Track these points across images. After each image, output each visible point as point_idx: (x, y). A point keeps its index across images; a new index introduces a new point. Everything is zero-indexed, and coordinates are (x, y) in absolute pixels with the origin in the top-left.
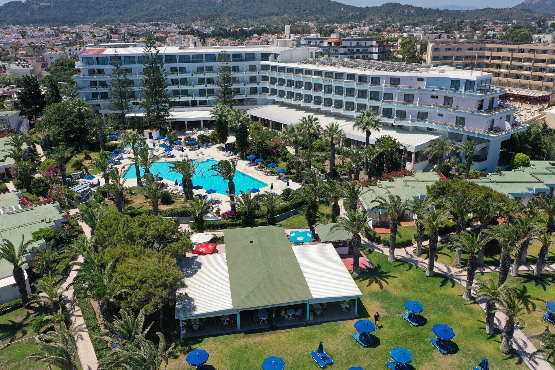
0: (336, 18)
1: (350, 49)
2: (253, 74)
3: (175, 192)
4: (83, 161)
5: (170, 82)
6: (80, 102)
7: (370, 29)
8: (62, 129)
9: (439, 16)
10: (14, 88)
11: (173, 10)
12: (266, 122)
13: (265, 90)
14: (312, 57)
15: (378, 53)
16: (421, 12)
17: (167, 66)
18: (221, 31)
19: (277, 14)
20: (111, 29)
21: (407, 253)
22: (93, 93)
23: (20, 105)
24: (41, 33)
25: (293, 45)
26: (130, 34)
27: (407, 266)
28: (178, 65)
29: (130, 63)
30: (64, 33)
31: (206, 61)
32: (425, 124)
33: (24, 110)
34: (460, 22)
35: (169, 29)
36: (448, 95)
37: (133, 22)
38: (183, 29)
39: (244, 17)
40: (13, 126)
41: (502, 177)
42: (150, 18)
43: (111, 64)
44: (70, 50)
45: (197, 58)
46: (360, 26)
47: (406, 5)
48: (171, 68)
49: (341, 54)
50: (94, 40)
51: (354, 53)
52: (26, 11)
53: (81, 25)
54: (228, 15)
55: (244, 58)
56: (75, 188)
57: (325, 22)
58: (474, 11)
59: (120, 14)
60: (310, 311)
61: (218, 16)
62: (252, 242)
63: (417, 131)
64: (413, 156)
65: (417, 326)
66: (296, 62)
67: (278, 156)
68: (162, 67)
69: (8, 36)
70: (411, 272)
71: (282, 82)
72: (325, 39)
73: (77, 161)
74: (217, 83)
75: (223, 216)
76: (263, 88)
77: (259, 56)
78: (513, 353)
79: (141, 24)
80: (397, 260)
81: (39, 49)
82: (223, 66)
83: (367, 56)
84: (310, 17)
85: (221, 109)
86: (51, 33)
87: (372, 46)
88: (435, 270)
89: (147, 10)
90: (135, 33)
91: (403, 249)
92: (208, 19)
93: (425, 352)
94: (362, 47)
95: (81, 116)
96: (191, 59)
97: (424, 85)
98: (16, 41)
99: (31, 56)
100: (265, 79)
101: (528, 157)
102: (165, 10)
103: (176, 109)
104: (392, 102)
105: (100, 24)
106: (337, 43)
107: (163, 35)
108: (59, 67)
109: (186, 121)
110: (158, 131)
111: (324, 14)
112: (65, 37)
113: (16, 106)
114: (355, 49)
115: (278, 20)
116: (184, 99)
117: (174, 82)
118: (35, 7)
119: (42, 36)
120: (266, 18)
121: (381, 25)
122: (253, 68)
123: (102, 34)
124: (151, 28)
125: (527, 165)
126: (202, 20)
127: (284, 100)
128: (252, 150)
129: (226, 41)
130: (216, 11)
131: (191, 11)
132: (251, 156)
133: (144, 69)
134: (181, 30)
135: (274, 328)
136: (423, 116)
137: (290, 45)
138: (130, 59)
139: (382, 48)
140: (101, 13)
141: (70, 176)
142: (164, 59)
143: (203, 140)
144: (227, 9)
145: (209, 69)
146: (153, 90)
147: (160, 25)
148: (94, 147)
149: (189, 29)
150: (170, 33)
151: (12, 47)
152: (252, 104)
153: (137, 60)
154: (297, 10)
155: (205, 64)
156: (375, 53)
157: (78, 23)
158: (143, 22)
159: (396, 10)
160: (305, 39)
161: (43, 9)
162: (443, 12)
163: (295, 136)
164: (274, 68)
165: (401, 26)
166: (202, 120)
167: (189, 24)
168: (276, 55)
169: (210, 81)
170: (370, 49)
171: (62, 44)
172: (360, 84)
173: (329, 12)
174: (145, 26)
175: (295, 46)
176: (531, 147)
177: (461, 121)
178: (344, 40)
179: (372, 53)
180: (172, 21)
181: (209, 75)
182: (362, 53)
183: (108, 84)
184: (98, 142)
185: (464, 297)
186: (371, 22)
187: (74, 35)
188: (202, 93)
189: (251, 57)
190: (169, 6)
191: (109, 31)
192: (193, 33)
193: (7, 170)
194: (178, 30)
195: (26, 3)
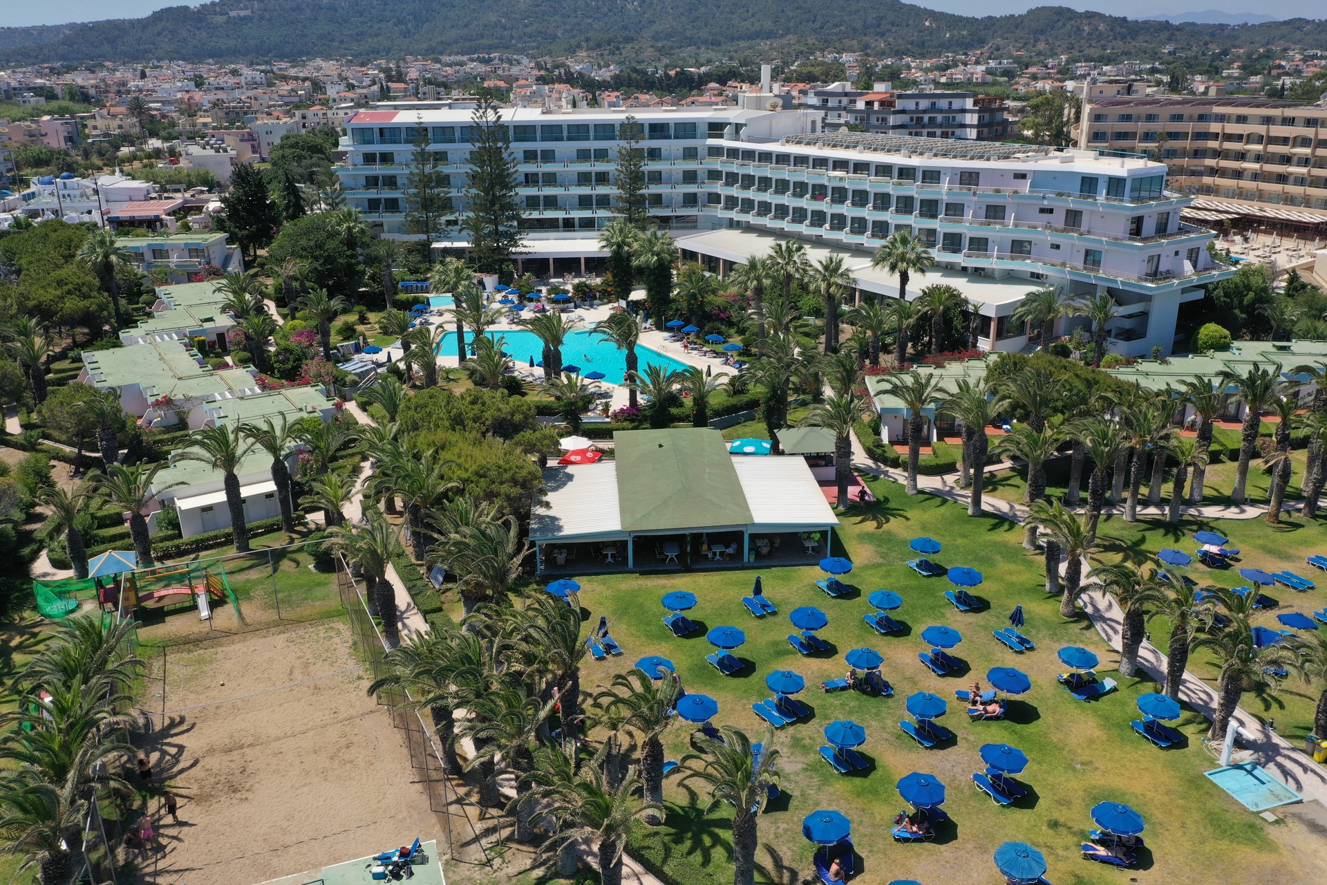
0: (912, 43)
1: (915, 116)
2: (691, 165)
3: (529, 379)
4: (354, 324)
5: (522, 179)
6: (350, 214)
7: (989, 72)
8: (316, 265)
9: (1170, 40)
10: (202, 192)
11: (526, 26)
12: (711, 262)
13: (714, 198)
14: (813, 130)
15: (978, 126)
16: (1124, 29)
17: (518, 148)
18: (634, 75)
19: (770, 35)
20: (387, 71)
21: (944, 482)
22: (370, 200)
23: (228, 223)
24: (236, 80)
25: (774, 107)
26: (429, 82)
27: (938, 500)
28: (539, 146)
29: (445, 141)
30: (285, 78)
31: (596, 139)
32: (1025, 266)
33: (236, 234)
34: (1220, 54)
35: (515, 71)
36: (1071, 206)
37: (433, 53)
38: (547, 69)
39: (691, 41)
40: (216, 263)
41: (1164, 366)
42: (473, 43)
43: (407, 142)
44: (304, 118)
45: (578, 131)
46: (966, 65)
47: (1087, 12)
48: (525, 152)
49: (894, 127)
50: (350, 95)
51: (924, 127)
52: (199, 29)
53: (319, 62)
54: (653, 38)
55: (672, 132)
56: (348, 367)
57: (882, 54)
58: (1262, 25)
59: (406, 34)
60: (750, 550)
61: (629, 40)
62: (661, 446)
63: (1010, 278)
64: (993, 325)
65: (928, 576)
66: (777, 141)
67: (731, 324)
68: (507, 148)
69: (167, 86)
70: (943, 509)
71: (748, 181)
72: (861, 95)
73: (346, 324)
74: (615, 184)
75: (615, 415)
76: (710, 194)
77: (703, 129)
78: (1079, 616)
79: (453, 58)
80: (921, 492)
81: (238, 113)
82: (628, 146)
83: (953, 133)
84: (847, 42)
85: (621, 231)
86: (258, 79)
87: (964, 111)
88: (984, 507)
89: (466, 26)
90: (441, 79)
91: (939, 478)
92: (604, 46)
93: (933, 608)
94: (941, 111)
95: (351, 242)
96: (565, 134)
97: (1025, 187)
98: (186, 96)
99: (226, 128)
100: (714, 175)
101: (1226, 332)
102: (508, 25)
103: (532, 235)
104: (960, 222)
105: (360, 59)
106: (886, 104)
107: (502, 84)
108: (288, 152)
109: (551, 257)
110: (496, 277)
111: (882, 35)
112: (289, 88)
113: (218, 224)
114: (926, 118)
115: (771, 49)
116: (549, 214)
117: (530, 179)
118: (219, 19)
119: (238, 86)
120: (743, 44)
121: (1017, 60)
122: (690, 154)
123: (367, 82)
124: (474, 67)
125: (1225, 347)
126: (592, 49)
127: (751, 218)
128: (677, 310)
129: (644, 97)
130: (625, 28)
131: (568, 27)
132: (675, 323)
133: (471, 153)
134: (543, 72)
135: (688, 570)
136: (1019, 248)
137: (768, 107)
138: (445, 132)
139: (987, 116)
140: (362, 34)
141: (336, 348)
142: (511, 133)
143: (584, 293)
144: (652, 22)
145: (601, 155)
146: (487, 194)
147: (496, 61)
148: (375, 302)
149: (562, 71)
150: (517, 80)
151: (182, 112)
152: (687, 228)
153: (457, 134)
154: (817, 25)
155: (593, 145)
156: (971, 126)
157: (311, 55)
158: (457, 54)
159: (1060, 23)
160: (817, 94)
161: (235, 24)
162: (1179, 28)
163: (758, 279)
164: (733, 153)
165: (1068, 62)
166: (582, 257)
167: (561, 59)
168: (738, 127)
169: (602, 178)
170: (959, 117)
171: (286, 104)
172: (900, 184)
173: (893, 29)
174: (462, 64)
175: (779, 109)
176: (1244, 316)
177: (1092, 258)
178: (900, 97)
179: (963, 126)
180: (522, 51)
181: (601, 167)
182: (940, 126)
183: (399, 181)
184: (382, 293)
185: (1026, 545)
186: (996, 54)
187: (306, 84)
188: (585, 202)
189: (687, 130)
190: (517, 16)
191: (382, 75)
192: (570, 79)
193: (218, 335)
194: (536, 72)
195: (199, 11)
